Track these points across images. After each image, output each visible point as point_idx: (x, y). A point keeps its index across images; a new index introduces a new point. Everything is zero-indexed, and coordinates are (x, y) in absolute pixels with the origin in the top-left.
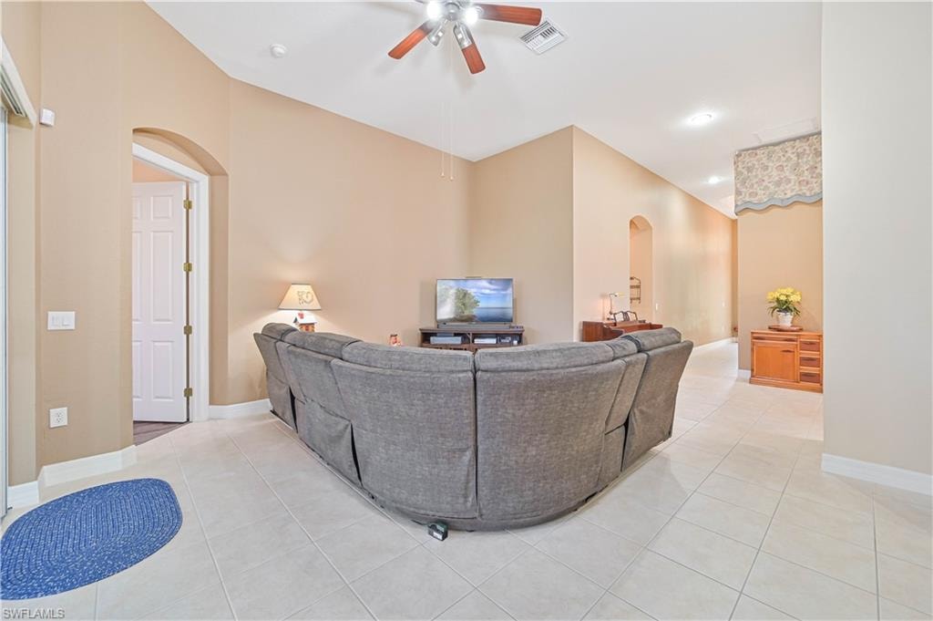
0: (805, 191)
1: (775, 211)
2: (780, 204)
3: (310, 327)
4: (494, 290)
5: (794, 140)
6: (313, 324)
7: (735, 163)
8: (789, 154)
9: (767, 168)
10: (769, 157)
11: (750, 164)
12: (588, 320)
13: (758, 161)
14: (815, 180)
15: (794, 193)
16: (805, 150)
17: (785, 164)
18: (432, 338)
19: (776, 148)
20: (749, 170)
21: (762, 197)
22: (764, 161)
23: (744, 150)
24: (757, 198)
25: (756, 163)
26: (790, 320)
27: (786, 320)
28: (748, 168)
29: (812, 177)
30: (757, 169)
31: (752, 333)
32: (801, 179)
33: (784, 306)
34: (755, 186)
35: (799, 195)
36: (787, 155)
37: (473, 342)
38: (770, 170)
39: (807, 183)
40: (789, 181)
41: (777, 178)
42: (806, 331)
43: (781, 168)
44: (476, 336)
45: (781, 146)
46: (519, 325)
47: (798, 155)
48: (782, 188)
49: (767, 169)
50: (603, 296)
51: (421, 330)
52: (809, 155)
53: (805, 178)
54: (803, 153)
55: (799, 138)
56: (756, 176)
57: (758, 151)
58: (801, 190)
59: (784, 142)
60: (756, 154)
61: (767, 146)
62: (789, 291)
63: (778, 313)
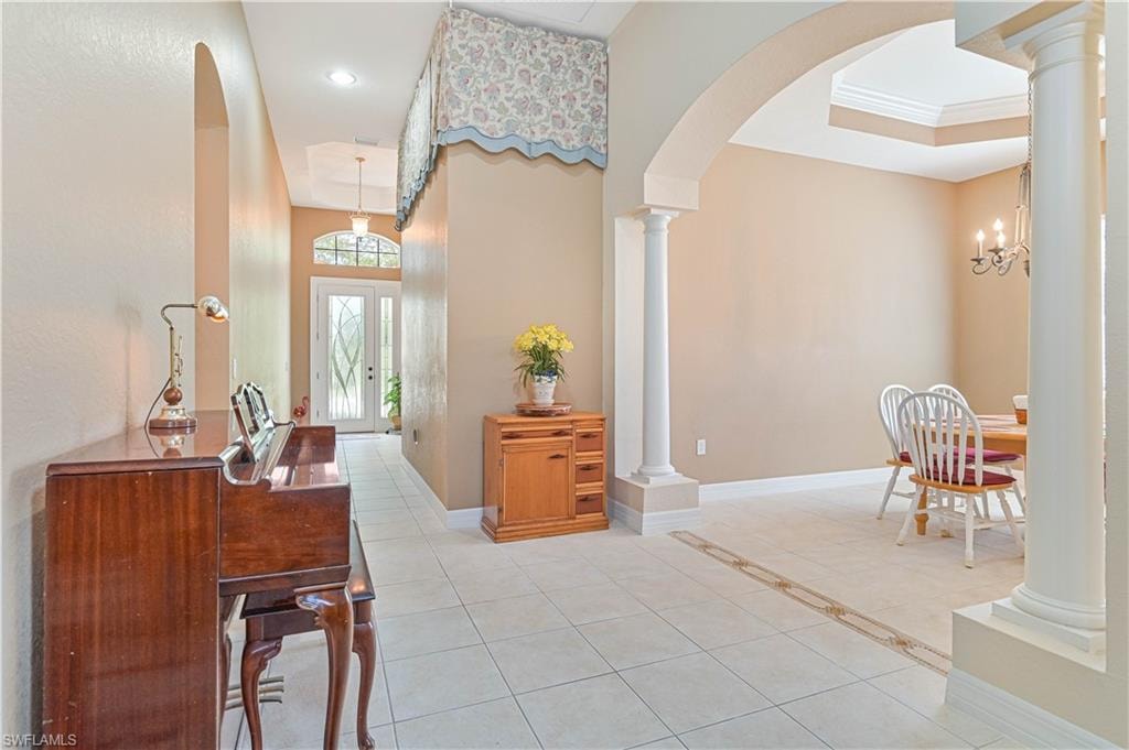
0: (559, 137)
2: (525, 153)
5: (547, 29)
8: (538, 54)
9: (504, 66)
10: (508, 44)
11: (475, 45)
13: (490, 43)
15: (547, 136)
16: (560, 57)
17: (533, 72)
19: (519, 30)
21: (496, 125)
22: (500, 48)
25: (486, 47)
26: (553, 391)
27: (548, 392)
28: (471, 50)
29: (569, 115)
31: (502, 424)
32: (555, 112)
35: (554, 142)
38: (509, 72)
39: (563, 124)
40: (539, 109)
41: (521, 95)
43: (527, 76)
45: (526, 32)
47: (551, 64)
48: (527, 118)
49: (504, 69)
52: (566, 70)
53: (560, 112)
54: (559, 63)
56: (485, 75)
58: (555, 133)
59: (531, 25)
60: (486, 27)
61: (505, 19)
63: (537, 377)
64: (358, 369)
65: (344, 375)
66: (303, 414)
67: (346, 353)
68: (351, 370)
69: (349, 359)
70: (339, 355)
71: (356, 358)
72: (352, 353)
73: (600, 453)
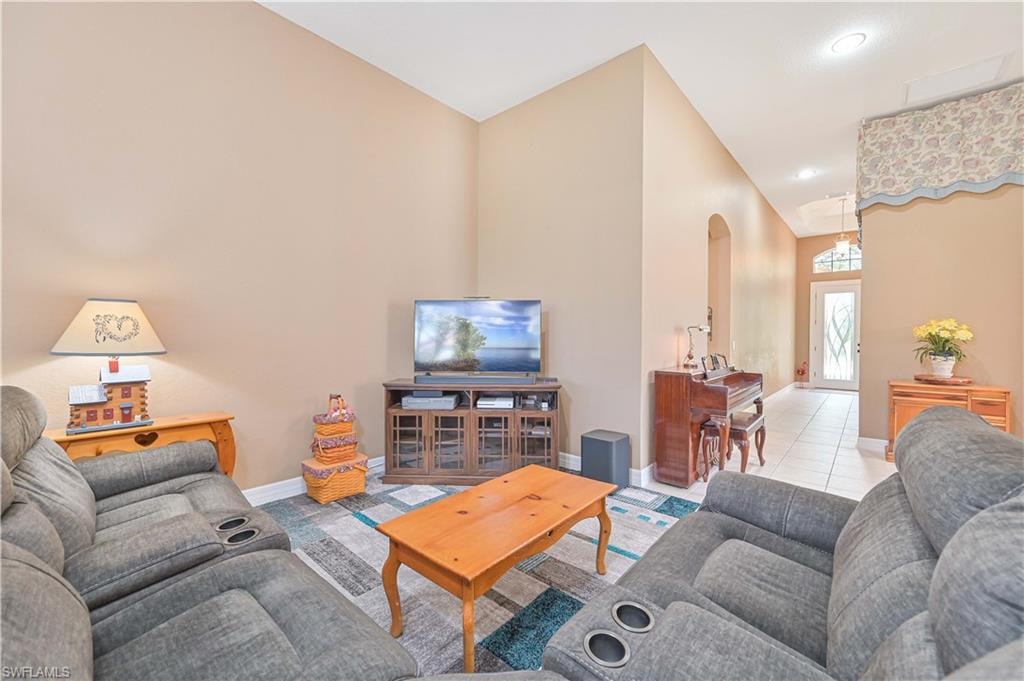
0: (971, 176)
1: (921, 207)
2: (933, 197)
3: (134, 390)
4: (509, 318)
5: (957, 99)
6: (143, 383)
7: (860, 138)
8: (948, 121)
9: (911, 143)
10: (916, 126)
11: (885, 139)
12: (660, 368)
13: (898, 132)
14: (989, 159)
15: (955, 179)
16: (975, 114)
17: (941, 136)
18: (404, 400)
19: (928, 112)
20: (883, 147)
21: (903, 186)
22: (907, 132)
23: (875, 118)
24: (894, 189)
25: (895, 136)
26: (951, 367)
27: (945, 368)
28: (881, 144)
29: (985, 154)
30: (895, 145)
31: (893, 386)
32: (967, 157)
33: (942, 347)
34: (892, 170)
35: (964, 181)
36: (945, 123)
37: (475, 404)
38: (916, 145)
39: (977, 163)
40: (948, 161)
41: (928, 157)
42: (979, 385)
43: (934, 142)
44: (479, 395)
45: (935, 110)
46: (551, 376)
47: (963, 123)
48: (935, 171)
49: (912, 145)
50: (679, 330)
51: (385, 385)
52: (981, 121)
53: (973, 156)
54: (972, 119)
55: (966, 97)
56: (894, 155)
57: (898, 119)
58: (966, 174)
59: (939, 103)
60: (894, 123)
61: (912, 110)
62: (950, 324)
63: (933, 357)
64: (848, 345)
65: (837, 349)
66: (803, 373)
67: (838, 333)
68: (842, 346)
69: (840, 337)
70: (833, 333)
71: (847, 336)
72: (843, 332)
73: (1003, 419)
